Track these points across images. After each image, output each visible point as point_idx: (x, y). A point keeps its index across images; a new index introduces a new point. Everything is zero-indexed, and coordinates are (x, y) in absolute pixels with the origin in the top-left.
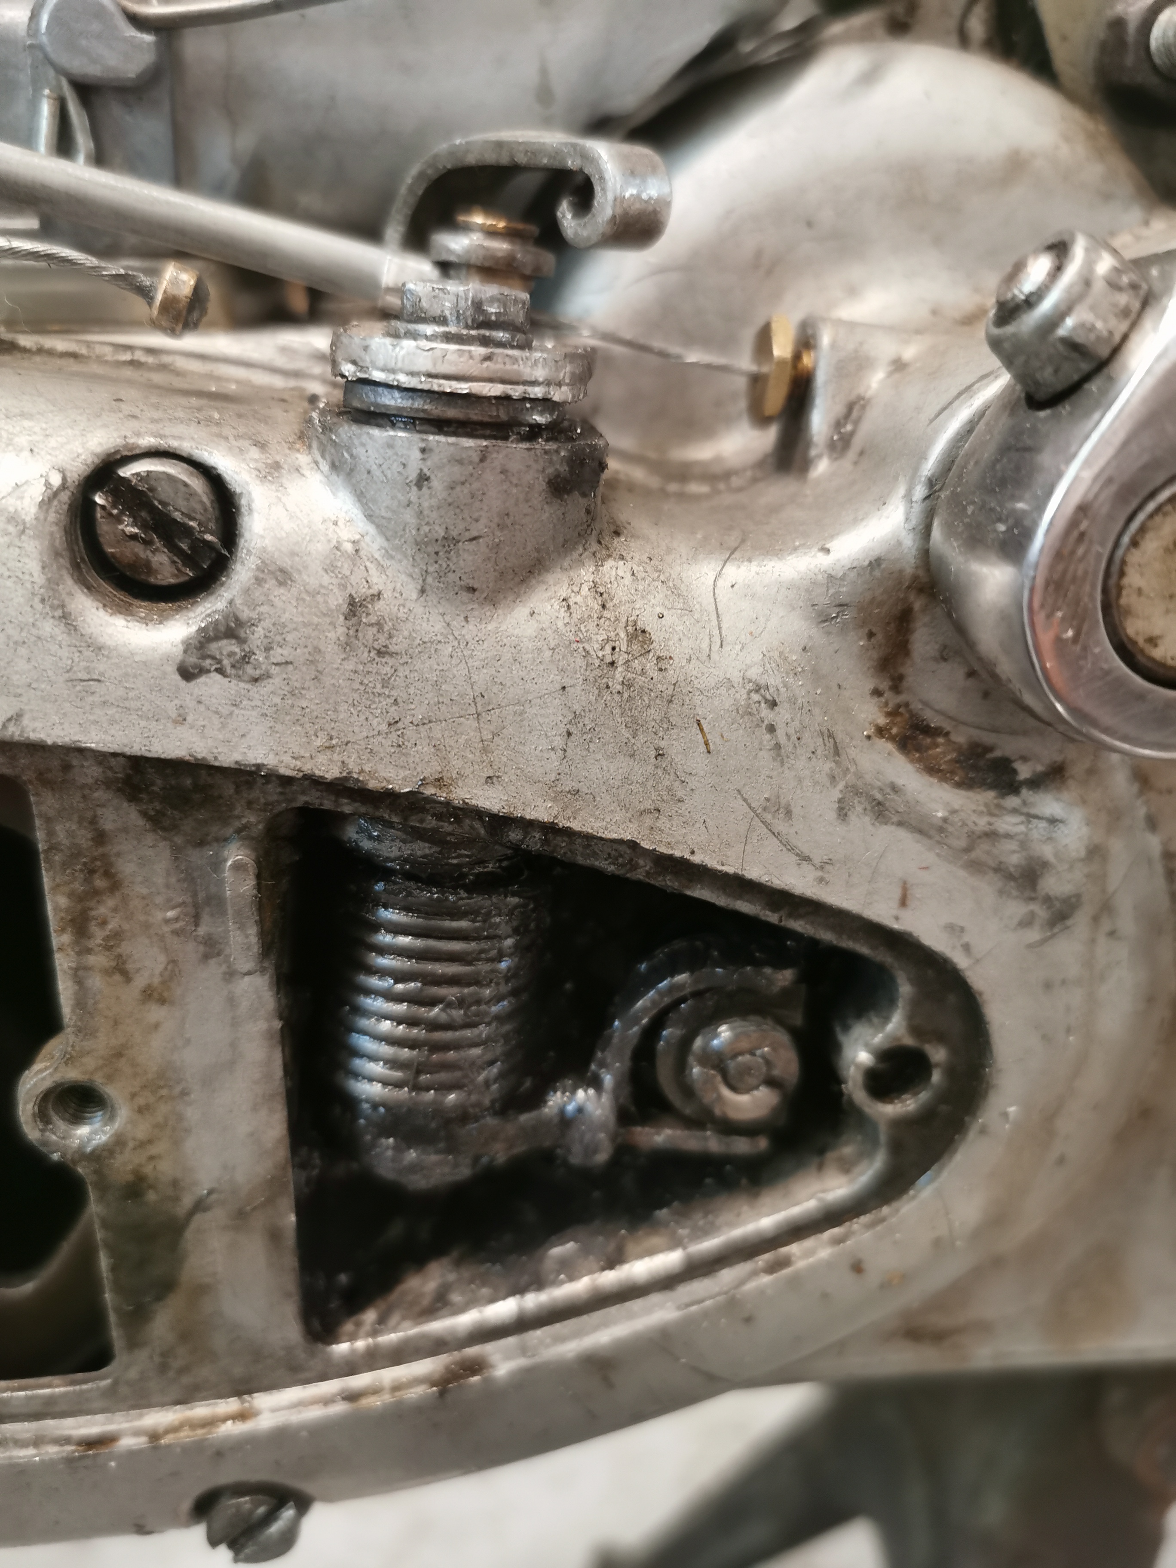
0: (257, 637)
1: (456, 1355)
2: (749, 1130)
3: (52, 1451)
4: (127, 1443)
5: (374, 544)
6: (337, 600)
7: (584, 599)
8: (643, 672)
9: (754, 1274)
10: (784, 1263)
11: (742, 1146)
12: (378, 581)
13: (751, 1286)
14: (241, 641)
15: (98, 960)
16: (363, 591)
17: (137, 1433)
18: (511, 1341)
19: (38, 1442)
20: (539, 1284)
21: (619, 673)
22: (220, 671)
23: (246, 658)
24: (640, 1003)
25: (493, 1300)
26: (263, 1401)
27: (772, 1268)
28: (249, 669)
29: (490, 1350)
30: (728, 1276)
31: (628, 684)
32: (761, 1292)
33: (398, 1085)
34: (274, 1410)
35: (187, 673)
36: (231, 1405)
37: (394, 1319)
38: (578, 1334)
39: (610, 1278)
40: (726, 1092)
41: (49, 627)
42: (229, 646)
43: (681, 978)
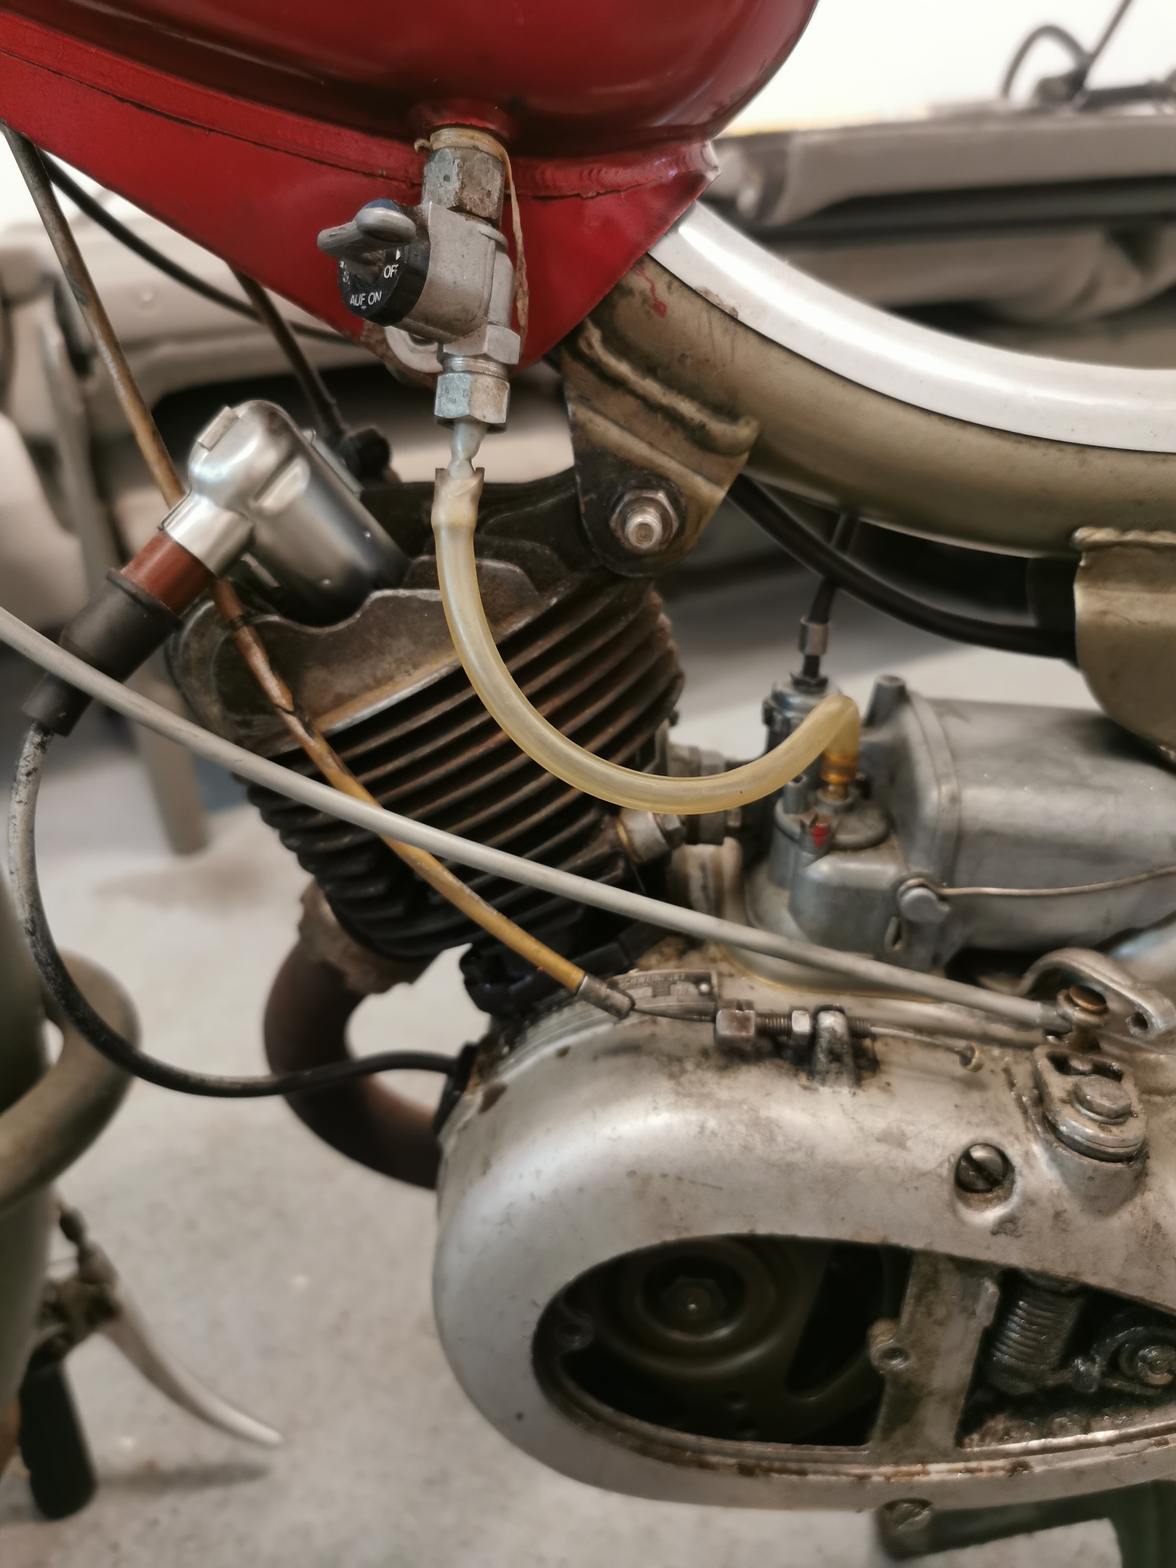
0: (1021, 1223)
1: (1014, 1459)
2: (1156, 1387)
3: (844, 1479)
4: (876, 1479)
5: (1066, 1192)
6: (1051, 1212)
7: (1138, 1211)
8: (1157, 1240)
9: (1151, 1445)
10: (1166, 1443)
11: (1150, 1392)
12: (1066, 1205)
13: (1149, 1450)
14: (1015, 1224)
15: (922, 1309)
16: (1059, 1209)
17: (879, 1475)
18: (1040, 1456)
19: (836, 1473)
20: (1052, 1434)
21: (1148, 1241)
22: (1006, 1233)
23: (1015, 1230)
24: (1120, 1335)
25: (1032, 1439)
26: (933, 1467)
27: (1159, 1444)
28: (1015, 1233)
29: (1029, 1459)
30: (1137, 1444)
31: (1151, 1244)
32: (1153, 1454)
33: (1022, 1360)
34: (937, 1472)
35: (994, 1233)
36: (918, 1467)
37: (988, 1440)
38: (1069, 1459)
39: (1082, 1437)
40: (1150, 1373)
41: (948, 1215)
42: (1010, 1226)
43: (1140, 1329)
